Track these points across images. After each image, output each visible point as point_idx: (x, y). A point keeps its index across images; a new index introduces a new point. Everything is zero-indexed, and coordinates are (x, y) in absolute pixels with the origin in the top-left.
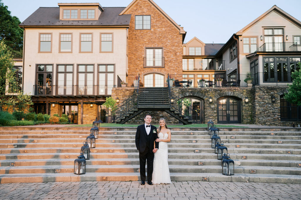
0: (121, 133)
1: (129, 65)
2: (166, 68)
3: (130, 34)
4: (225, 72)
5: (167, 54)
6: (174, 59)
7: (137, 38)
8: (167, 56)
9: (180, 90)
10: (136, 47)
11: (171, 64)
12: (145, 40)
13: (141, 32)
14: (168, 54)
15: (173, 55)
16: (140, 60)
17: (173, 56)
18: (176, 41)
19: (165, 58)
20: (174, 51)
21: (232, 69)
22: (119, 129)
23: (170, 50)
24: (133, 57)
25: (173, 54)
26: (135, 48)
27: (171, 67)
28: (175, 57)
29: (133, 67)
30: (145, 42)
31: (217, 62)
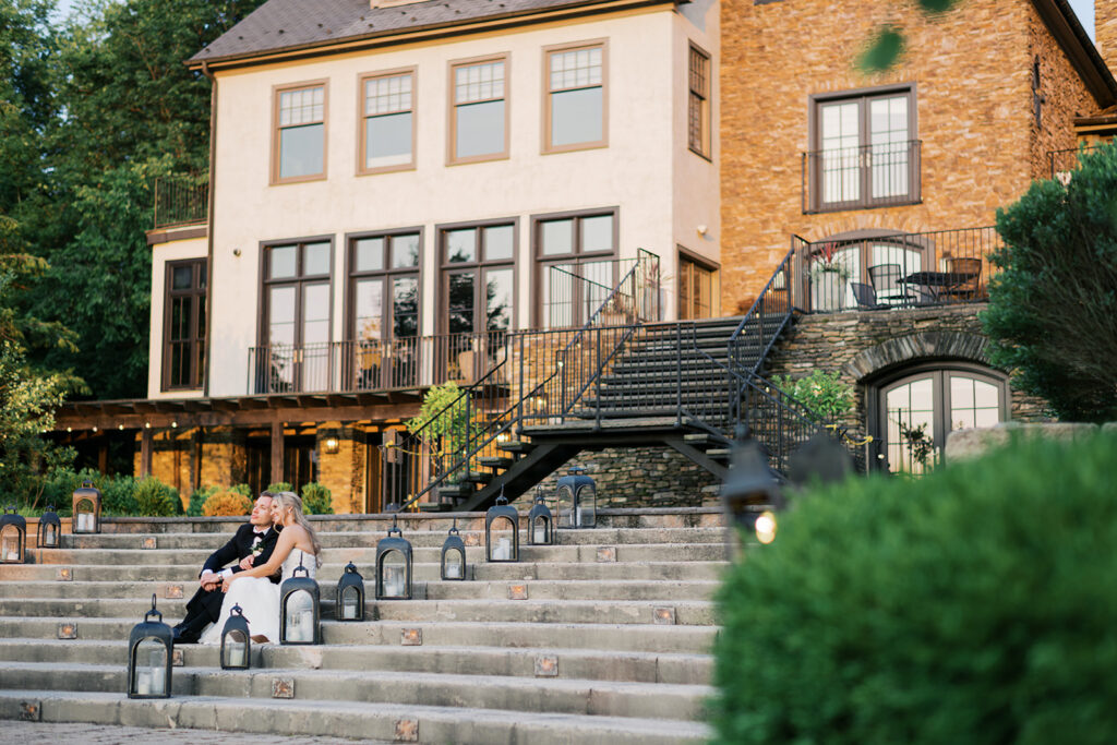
0: (172, 543)
1: (723, 208)
2: (933, 203)
3: (730, 29)
5: (933, 120)
6: (978, 149)
7: (768, 49)
8: (939, 132)
9: (864, 328)
10: (759, 103)
11: (959, 180)
12: (812, 57)
13: (787, 13)
14: (941, 119)
15: (969, 123)
16: (783, 172)
17: (971, 131)
18: (990, 37)
19: (926, 146)
20: (977, 96)
22: (198, 527)
23: (955, 97)
24: (746, 158)
25: (970, 118)
26: (757, 108)
27: (961, 194)
28: (987, 134)
29: (748, 218)
30: (810, 65)
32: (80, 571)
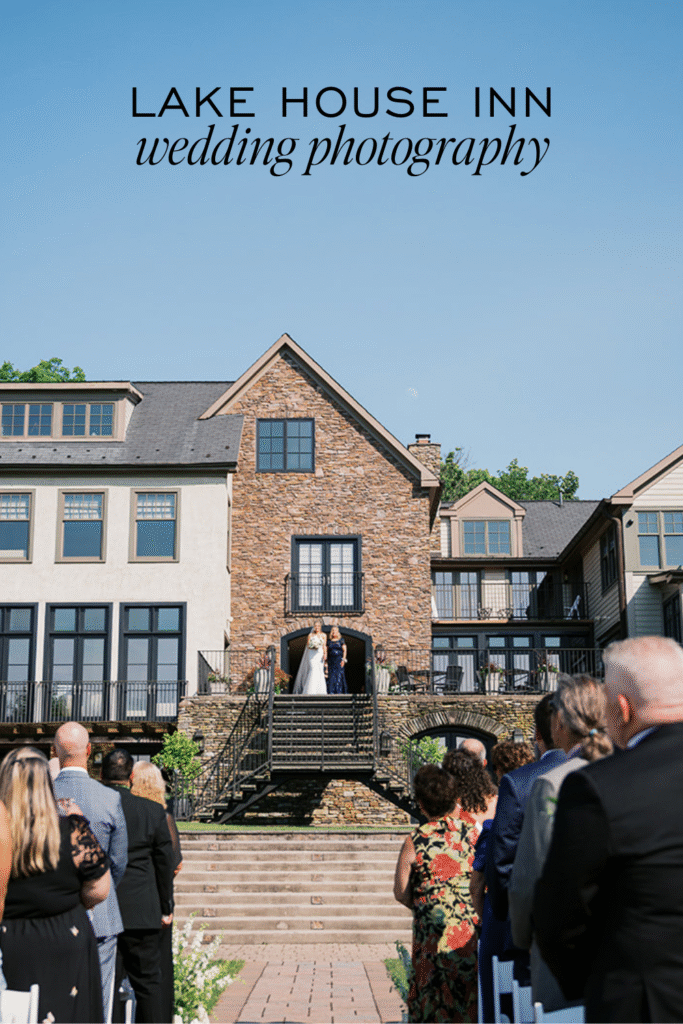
0: (229, 847)
1: (232, 604)
2: (372, 614)
3: (239, 486)
4: (591, 625)
5: (373, 561)
6: (399, 582)
7: (265, 502)
8: (375, 569)
9: (412, 705)
10: (258, 537)
11: (387, 600)
12: (294, 511)
13: (278, 481)
14: (376, 561)
15: (393, 565)
16: (274, 584)
17: (395, 571)
18: (406, 514)
19: (367, 576)
20: (401, 549)
21: (609, 621)
23: (386, 547)
24: (249, 572)
25: (394, 562)
26: (256, 541)
27: (389, 609)
28: (404, 573)
29: (250, 611)
30: (293, 516)
31: (566, 582)
32: (224, 865)
